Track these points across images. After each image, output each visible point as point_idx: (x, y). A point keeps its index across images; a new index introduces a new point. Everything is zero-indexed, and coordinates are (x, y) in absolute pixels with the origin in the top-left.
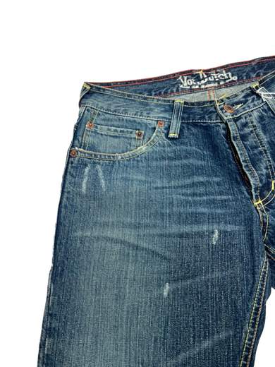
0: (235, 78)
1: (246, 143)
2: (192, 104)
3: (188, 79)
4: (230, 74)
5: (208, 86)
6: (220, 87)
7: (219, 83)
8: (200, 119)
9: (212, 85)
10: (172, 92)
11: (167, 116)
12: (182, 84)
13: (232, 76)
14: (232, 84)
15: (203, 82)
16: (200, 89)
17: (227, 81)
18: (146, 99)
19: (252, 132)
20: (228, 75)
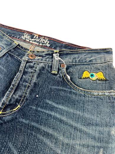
0: (48, 45)
1: (24, 76)
2: (22, 47)
3: (28, 35)
4: (48, 42)
5: (34, 42)
6: (38, 46)
7: (39, 44)
8: (17, 55)
9: (36, 43)
10: (16, 37)
11: (5, 47)
12: (24, 36)
13: (49, 44)
14: (45, 47)
15: (33, 40)
17: (44, 45)
18: (4, 35)
19: (32, 72)
20: (47, 42)
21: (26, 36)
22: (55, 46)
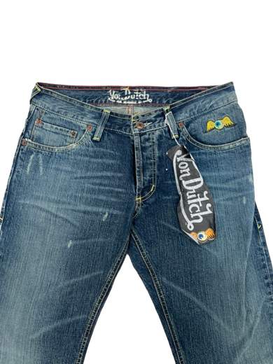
0: (150, 101)
1: (144, 153)
2: (117, 114)
3: (115, 93)
4: (148, 95)
5: (129, 102)
6: (137, 105)
7: (137, 102)
8: (119, 129)
9: (132, 102)
10: (101, 102)
11: (95, 122)
12: (110, 96)
13: (149, 98)
14: (147, 104)
15: (126, 98)
16: (122, 104)
17: (144, 102)
18: (83, 105)
19: (151, 146)
20: (146, 96)
21: (114, 96)
22: (159, 99)
